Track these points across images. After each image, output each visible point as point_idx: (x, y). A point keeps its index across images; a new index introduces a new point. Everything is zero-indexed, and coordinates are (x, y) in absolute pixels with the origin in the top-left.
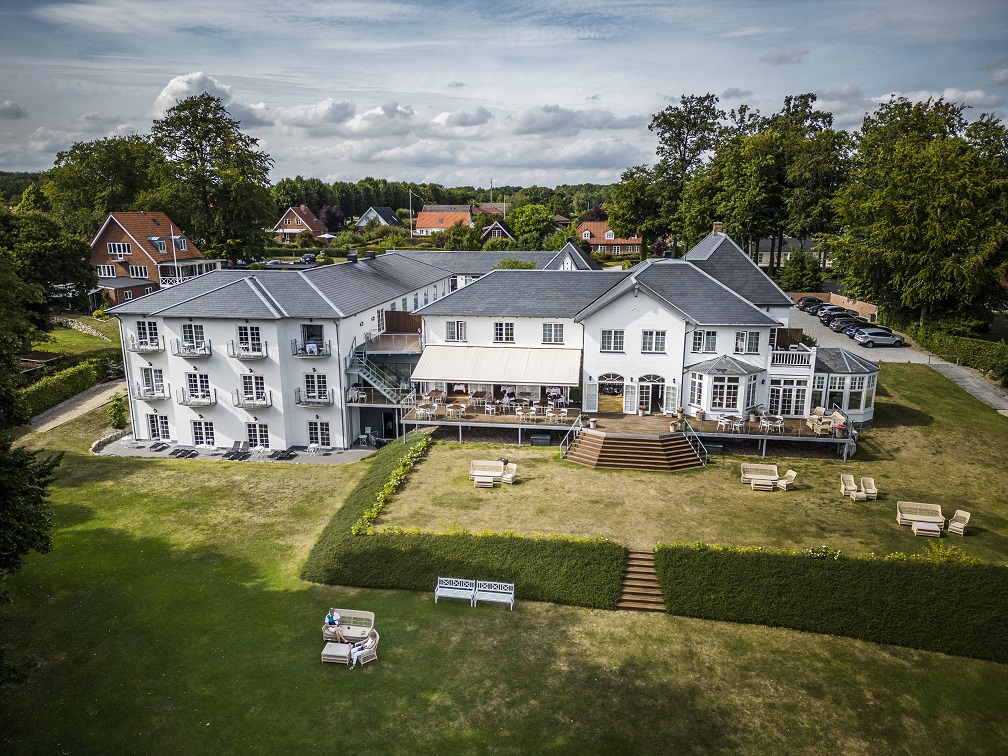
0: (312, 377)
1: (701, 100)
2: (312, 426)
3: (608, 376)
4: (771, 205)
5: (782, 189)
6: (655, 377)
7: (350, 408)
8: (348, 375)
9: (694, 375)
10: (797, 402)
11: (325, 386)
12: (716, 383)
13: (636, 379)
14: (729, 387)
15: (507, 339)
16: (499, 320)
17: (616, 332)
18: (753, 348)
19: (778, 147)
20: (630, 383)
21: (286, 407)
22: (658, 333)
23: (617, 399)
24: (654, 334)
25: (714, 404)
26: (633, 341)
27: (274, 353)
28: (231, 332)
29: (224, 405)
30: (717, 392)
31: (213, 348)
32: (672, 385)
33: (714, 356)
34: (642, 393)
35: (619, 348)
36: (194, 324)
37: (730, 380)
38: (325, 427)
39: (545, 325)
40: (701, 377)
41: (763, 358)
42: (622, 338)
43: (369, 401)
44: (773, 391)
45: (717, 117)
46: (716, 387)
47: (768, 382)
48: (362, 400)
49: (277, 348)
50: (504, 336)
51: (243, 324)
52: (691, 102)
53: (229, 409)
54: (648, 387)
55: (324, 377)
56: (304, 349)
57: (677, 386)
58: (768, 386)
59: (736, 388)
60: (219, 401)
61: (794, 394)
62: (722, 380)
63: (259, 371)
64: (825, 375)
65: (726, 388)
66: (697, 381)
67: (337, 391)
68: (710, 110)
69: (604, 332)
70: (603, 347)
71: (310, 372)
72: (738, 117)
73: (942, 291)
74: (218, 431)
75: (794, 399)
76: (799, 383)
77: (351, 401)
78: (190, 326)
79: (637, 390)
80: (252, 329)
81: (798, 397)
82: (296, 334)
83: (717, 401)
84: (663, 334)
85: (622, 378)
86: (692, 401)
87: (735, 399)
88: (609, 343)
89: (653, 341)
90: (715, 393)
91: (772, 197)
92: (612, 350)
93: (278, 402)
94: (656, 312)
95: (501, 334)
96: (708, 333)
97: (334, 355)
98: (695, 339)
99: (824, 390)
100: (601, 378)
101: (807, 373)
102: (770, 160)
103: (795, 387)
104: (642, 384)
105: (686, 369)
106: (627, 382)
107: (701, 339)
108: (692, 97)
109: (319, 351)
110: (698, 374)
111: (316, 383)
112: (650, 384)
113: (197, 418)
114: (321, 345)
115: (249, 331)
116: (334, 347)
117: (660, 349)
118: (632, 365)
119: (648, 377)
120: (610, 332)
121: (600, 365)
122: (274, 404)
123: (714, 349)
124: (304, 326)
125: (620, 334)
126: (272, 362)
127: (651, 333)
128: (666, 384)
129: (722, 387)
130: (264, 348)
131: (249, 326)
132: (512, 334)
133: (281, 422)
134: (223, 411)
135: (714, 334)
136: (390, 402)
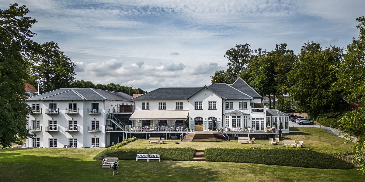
0: (94, 122)
1: (244, 46)
2: (93, 140)
3: (198, 118)
4: (269, 81)
5: (274, 76)
6: (214, 118)
7: (107, 132)
8: (107, 121)
9: (226, 117)
10: (261, 125)
11: (98, 125)
12: (233, 118)
13: (207, 119)
14: (238, 120)
15: (163, 108)
16: (160, 102)
17: (200, 103)
18: (245, 107)
19: (272, 61)
20: (205, 120)
21: (84, 132)
22: (213, 103)
23: (201, 126)
24: (212, 102)
25: (233, 126)
26: (205, 105)
27: (81, 112)
28: (67, 105)
29: (62, 132)
30: (234, 121)
31: (60, 111)
32: (219, 120)
33: (233, 110)
34: (209, 123)
35: (201, 108)
36: (53, 103)
37: (238, 117)
38: (98, 140)
39: (176, 103)
40: (228, 117)
41: (249, 110)
42: (202, 104)
43: (114, 130)
44: (253, 121)
45: (250, 52)
46: (233, 120)
47: (251, 119)
48: (112, 130)
49: (82, 111)
50: (162, 107)
51: (71, 103)
52: (240, 47)
53: (63, 133)
54: (211, 121)
55: (98, 121)
56: (92, 111)
57: (221, 120)
58: (251, 120)
59: (240, 120)
60: (60, 131)
61: (260, 122)
62: (235, 117)
63: (75, 119)
64: (270, 117)
65: (236, 120)
66: (227, 118)
67: (103, 126)
68: (248, 50)
69: (196, 103)
70: (196, 108)
71: (93, 120)
72: (258, 52)
73: (324, 102)
74: (59, 142)
75: (260, 124)
76: (261, 119)
77: (107, 130)
78: (52, 104)
79: (207, 123)
80: (74, 104)
81: (261, 123)
82: (90, 106)
83: (234, 125)
84: (215, 103)
85: (202, 119)
86: (226, 126)
87: (240, 124)
88: (198, 106)
89: (212, 106)
90: (233, 122)
91: (270, 79)
92: (199, 109)
93: (82, 131)
94: (213, 96)
95: (161, 106)
96: (230, 103)
97: (102, 113)
98: (226, 104)
99: (271, 122)
100: (195, 119)
101: (263, 115)
102: (269, 65)
103: (260, 120)
104: (209, 120)
105: (223, 115)
106: (204, 120)
107: (228, 104)
108: (240, 45)
109: (97, 112)
110: (227, 116)
111: (95, 124)
112: (212, 120)
113: (51, 137)
114: (98, 110)
115: (73, 105)
116: (103, 111)
117: (215, 108)
118: (205, 114)
119: (211, 118)
120: (198, 103)
121: (195, 114)
122: (80, 131)
123: (232, 108)
124: (92, 103)
125: (201, 103)
126: (80, 116)
127: (211, 103)
128: (217, 120)
129: (235, 120)
130: (78, 111)
131: (73, 103)
132: (165, 106)
133: (82, 137)
134: (61, 134)
135: (232, 103)
136: (121, 130)
